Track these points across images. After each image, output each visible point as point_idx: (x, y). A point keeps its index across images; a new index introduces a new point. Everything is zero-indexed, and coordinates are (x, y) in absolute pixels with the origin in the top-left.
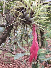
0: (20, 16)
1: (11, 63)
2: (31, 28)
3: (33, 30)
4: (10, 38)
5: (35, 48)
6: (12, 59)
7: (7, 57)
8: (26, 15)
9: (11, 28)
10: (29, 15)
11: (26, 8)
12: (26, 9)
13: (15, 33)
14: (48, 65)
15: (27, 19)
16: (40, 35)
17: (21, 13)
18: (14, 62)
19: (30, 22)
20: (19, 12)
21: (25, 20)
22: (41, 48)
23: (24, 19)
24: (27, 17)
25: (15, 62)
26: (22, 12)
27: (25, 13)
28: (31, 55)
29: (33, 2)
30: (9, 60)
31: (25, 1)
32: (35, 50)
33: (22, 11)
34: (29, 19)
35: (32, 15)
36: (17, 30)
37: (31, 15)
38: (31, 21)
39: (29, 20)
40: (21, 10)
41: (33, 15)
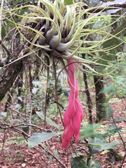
0: (38, 39)
1: (24, 162)
2: (65, 68)
3: (70, 72)
4: (20, 98)
5: (76, 114)
6: (27, 151)
7: (13, 147)
8: (51, 37)
9: (17, 69)
10: (57, 38)
11: (51, 20)
12: (50, 22)
13: (32, 86)
14: (115, 164)
15: (53, 46)
16: (95, 90)
17: (39, 34)
18: (32, 159)
19: (62, 52)
20: (36, 31)
21: (50, 48)
22: (97, 122)
23: (46, 47)
24: (55, 43)
25: (34, 157)
26: (43, 30)
27: (48, 32)
28: (67, 130)
29: (68, 6)
30: (18, 153)
31: (48, 5)
32: (74, 118)
33: (42, 28)
34: (58, 45)
35: (66, 36)
36: (38, 78)
37: (62, 37)
38: (65, 51)
39: (59, 48)
40: (41, 26)
41: (69, 36)
